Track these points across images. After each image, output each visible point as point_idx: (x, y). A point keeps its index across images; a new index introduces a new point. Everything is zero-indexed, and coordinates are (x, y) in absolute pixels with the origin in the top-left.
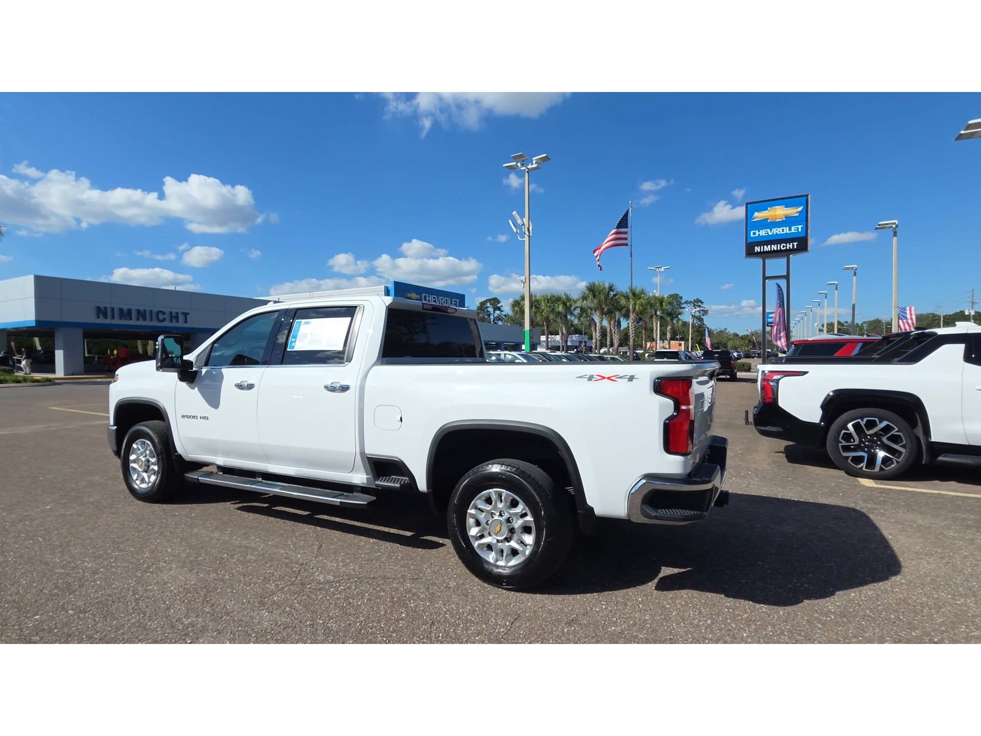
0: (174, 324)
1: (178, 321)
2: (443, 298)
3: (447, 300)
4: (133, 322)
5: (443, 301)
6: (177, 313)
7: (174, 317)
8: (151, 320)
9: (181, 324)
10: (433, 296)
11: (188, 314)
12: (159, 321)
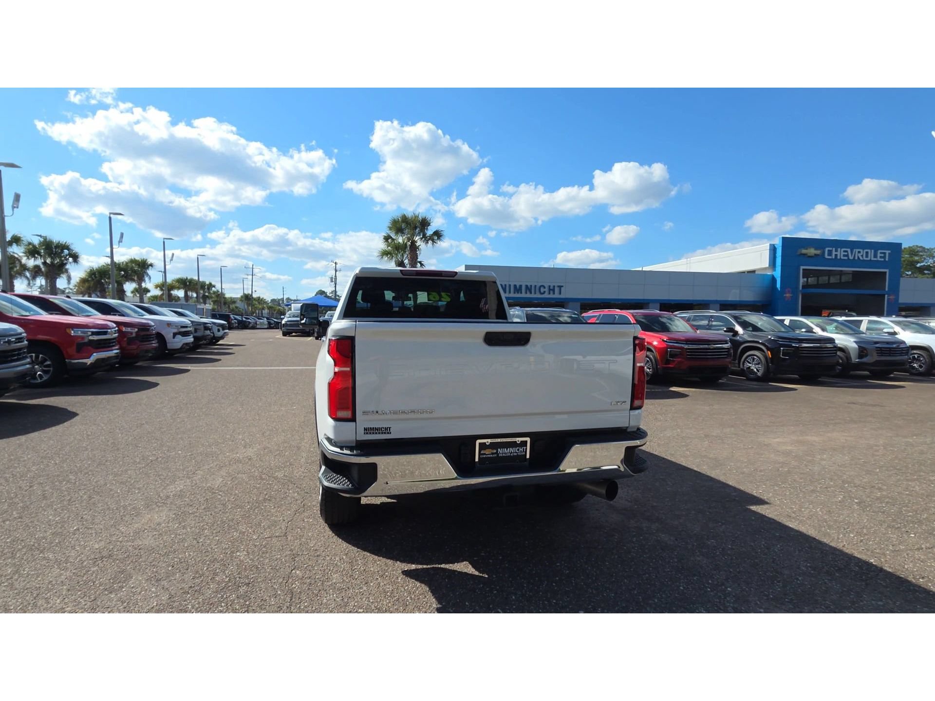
0: (551, 296)
1: (554, 294)
2: (861, 250)
3: (867, 253)
4: (523, 295)
5: (860, 255)
6: (554, 286)
7: (552, 290)
8: (535, 293)
9: (557, 295)
10: (843, 250)
11: (562, 286)
12: (542, 294)
